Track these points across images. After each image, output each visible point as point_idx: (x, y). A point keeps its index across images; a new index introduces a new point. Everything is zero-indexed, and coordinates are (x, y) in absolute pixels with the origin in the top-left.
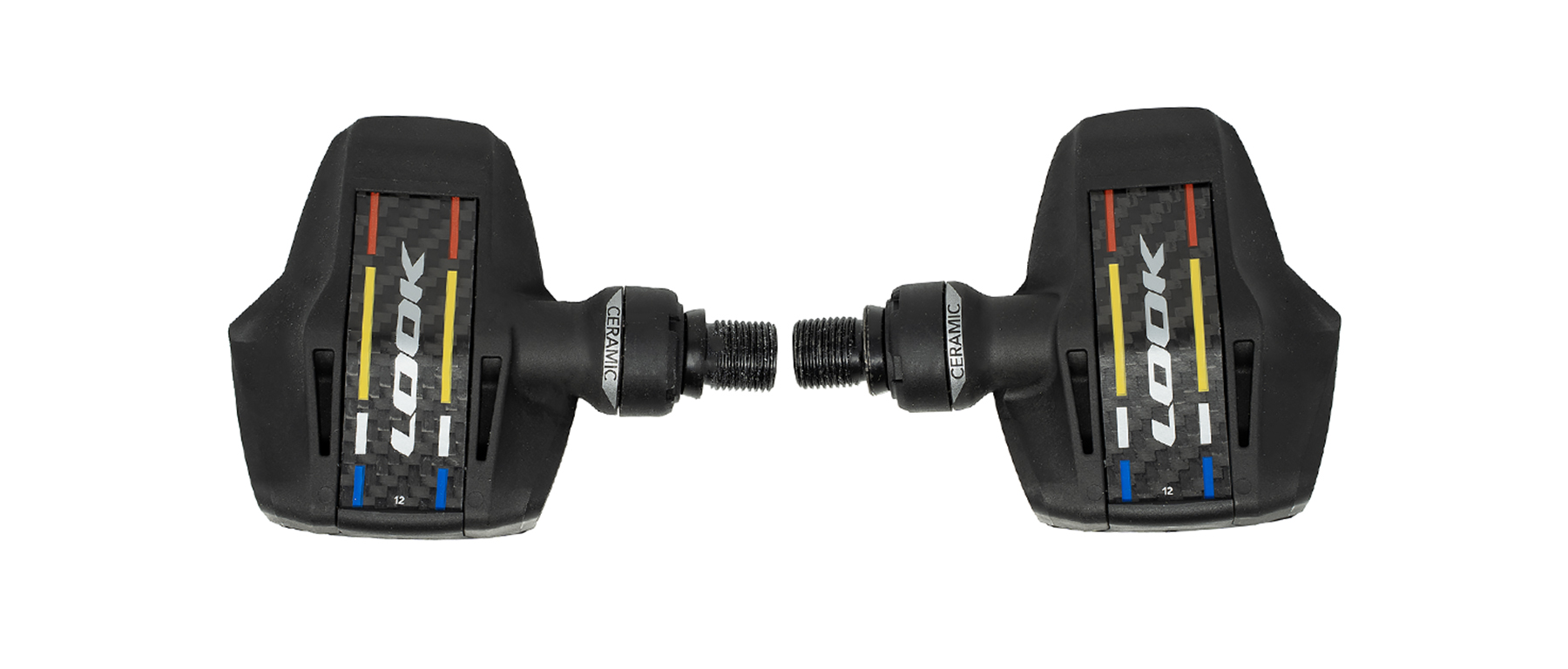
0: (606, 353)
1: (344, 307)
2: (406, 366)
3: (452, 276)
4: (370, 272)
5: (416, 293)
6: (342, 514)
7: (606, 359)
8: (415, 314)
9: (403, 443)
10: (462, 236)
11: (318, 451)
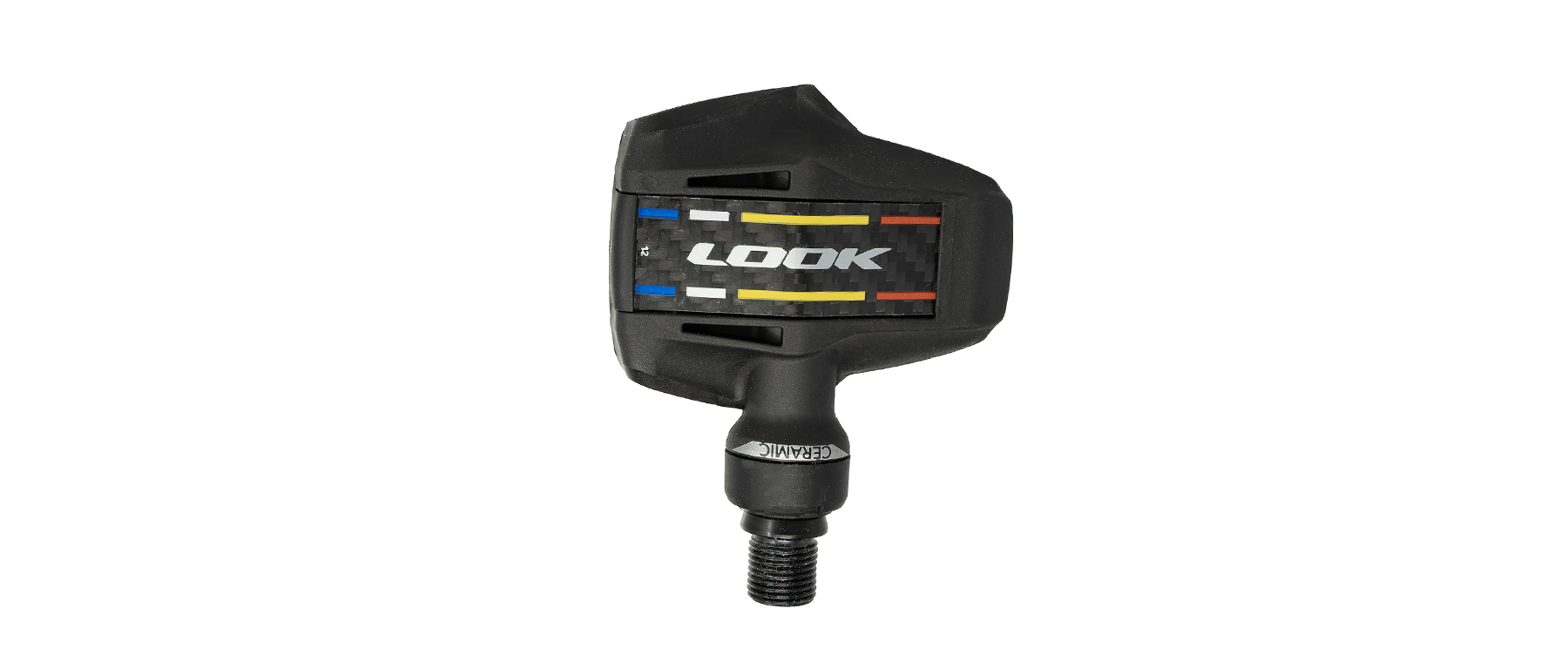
0: (786, 447)
1: (831, 198)
2: (775, 257)
3: (859, 296)
4: (863, 220)
5: (843, 265)
6: (630, 199)
7: (780, 446)
8: (824, 263)
9: (700, 254)
10: (899, 303)
11: (691, 176)
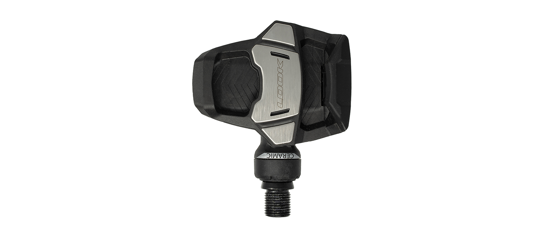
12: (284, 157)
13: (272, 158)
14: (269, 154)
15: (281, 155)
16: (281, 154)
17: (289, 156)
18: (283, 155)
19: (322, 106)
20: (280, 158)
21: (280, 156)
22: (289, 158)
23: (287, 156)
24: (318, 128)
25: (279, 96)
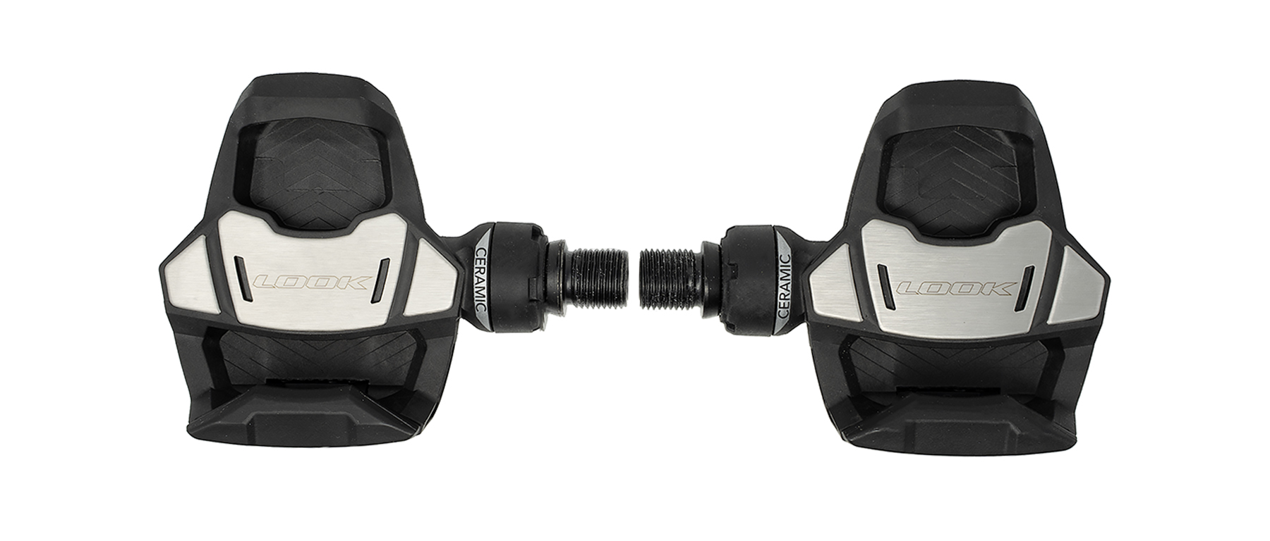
12: (782, 297)
13: (781, 268)
14: (789, 261)
15: (787, 290)
16: (789, 289)
17: (784, 307)
18: (786, 293)
19: (898, 388)
20: (781, 287)
21: (785, 287)
22: (780, 308)
23: (784, 303)
24: (847, 376)
25: (926, 286)
